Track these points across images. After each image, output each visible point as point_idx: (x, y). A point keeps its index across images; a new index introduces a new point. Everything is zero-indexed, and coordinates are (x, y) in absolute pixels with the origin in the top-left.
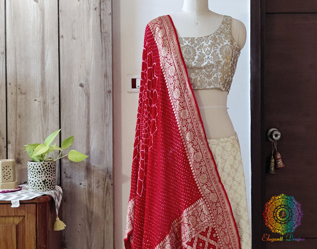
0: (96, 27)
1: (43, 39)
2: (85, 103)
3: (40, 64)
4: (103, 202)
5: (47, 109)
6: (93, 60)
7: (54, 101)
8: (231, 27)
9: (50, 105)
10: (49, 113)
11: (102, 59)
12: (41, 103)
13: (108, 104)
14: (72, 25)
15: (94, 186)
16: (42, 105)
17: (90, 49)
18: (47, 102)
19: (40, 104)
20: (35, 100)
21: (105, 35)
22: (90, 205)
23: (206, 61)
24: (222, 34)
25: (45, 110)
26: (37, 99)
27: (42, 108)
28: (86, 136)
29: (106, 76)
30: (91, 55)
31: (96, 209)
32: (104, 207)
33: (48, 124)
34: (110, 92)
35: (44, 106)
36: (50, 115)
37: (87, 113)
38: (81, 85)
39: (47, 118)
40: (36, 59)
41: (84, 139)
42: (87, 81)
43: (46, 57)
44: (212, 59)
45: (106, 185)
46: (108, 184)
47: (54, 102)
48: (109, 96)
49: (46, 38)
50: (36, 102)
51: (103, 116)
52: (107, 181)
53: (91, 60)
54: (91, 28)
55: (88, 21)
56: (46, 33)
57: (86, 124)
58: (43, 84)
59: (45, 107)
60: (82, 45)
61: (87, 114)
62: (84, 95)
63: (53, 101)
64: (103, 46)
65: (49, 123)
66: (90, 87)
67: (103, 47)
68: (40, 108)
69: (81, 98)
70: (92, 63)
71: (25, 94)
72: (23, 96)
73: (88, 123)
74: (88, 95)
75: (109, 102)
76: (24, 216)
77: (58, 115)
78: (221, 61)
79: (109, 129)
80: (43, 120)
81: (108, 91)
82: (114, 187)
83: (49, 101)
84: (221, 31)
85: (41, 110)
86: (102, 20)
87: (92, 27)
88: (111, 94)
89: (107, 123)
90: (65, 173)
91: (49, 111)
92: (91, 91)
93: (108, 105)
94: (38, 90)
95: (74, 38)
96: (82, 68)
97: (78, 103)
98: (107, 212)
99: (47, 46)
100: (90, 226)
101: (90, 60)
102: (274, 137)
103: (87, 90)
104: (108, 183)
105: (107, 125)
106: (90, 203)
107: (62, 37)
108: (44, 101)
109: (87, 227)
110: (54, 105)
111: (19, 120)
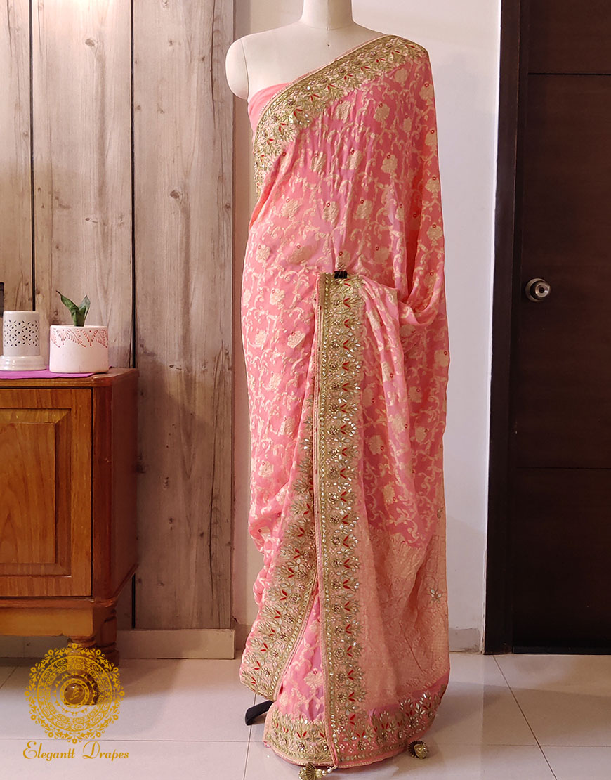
0: (203, 92)
1: (102, 111)
2: (180, 226)
3: (96, 156)
4: (213, 398)
5: (110, 235)
6: (197, 151)
7: (123, 221)
9: (114, 229)
10: (114, 242)
11: (214, 150)
12: (99, 224)
13: (225, 228)
14: (158, 87)
15: (197, 370)
16: (99, 228)
17: (191, 130)
18: (110, 222)
19: (97, 226)
20: (87, 219)
21: (220, 105)
22: (189, 402)
25: (106, 237)
26: (91, 217)
27: (99, 233)
28: (182, 283)
29: (221, 178)
30: (193, 141)
31: (201, 409)
32: (215, 406)
33: (111, 261)
34: (229, 207)
35: (104, 229)
36: (114, 245)
37: (184, 242)
38: (174, 195)
39: (109, 251)
40: (88, 146)
41: (180, 289)
42: (185, 186)
43: (108, 144)
45: (219, 369)
46: (223, 367)
47: (123, 223)
48: (226, 216)
49: (107, 110)
50: (89, 223)
51: (216, 248)
52: (220, 363)
53: (194, 150)
54: (194, 93)
55: (189, 80)
56: (107, 100)
57: (182, 262)
59: (106, 231)
60: (176, 122)
61: (184, 245)
62: (180, 212)
63: (120, 222)
64: (217, 124)
65: (114, 260)
66: (190, 197)
67: (217, 127)
68: (97, 232)
69: (173, 217)
70: (196, 156)
71: (68, 207)
72: (65, 212)
73: (187, 261)
74: (186, 212)
75: (227, 226)
76: (70, 410)
77: (131, 246)
79: (226, 273)
80: (102, 254)
81: (224, 205)
82: (234, 373)
83: (113, 222)
85: (97, 235)
86: (215, 80)
87: (196, 92)
88: (230, 211)
89: (223, 261)
90: (142, 346)
91: (114, 239)
92: (192, 206)
93: (225, 230)
94: (92, 200)
95: (162, 111)
96: (176, 163)
97: (167, 225)
98: (221, 414)
99: (110, 124)
100: (188, 436)
101: (192, 149)
102: (537, 292)
103: (184, 203)
104: (222, 365)
105: (222, 266)
106: (189, 399)
107: (139, 108)
108: (103, 221)
109: (183, 440)
110: (123, 229)
111: (56, 253)
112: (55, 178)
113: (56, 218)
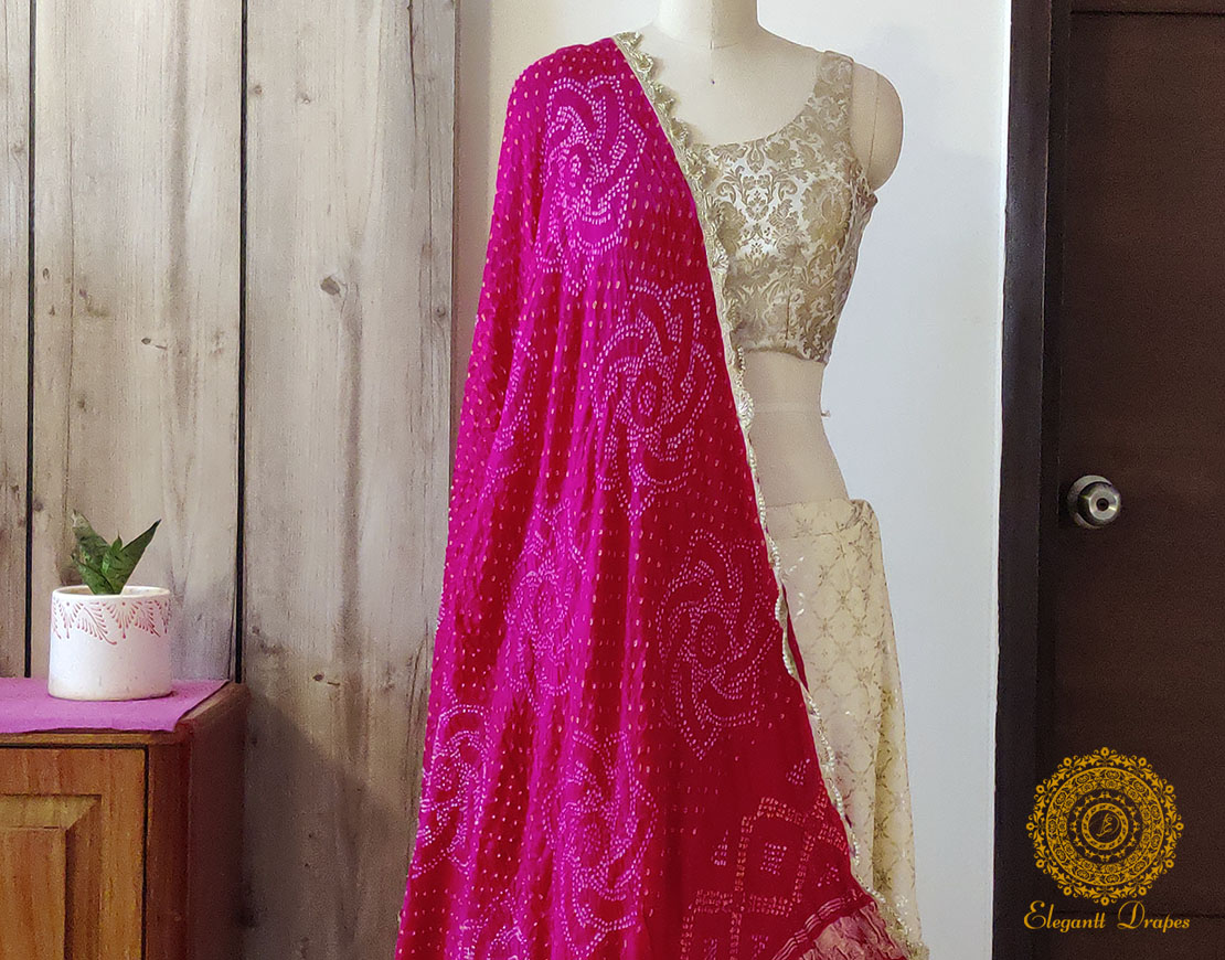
0: (392, 55)
1: (181, 97)
2: (340, 357)
3: (167, 200)
5: (192, 377)
6: (378, 187)
7: (220, 346)
8: (849, 108)
9: (202, 363)
10: (201, 393)
11: (413, 186)
12: (170, 352)
13: (435, 362)
14: (298, 44)
15: (373, 688)
16: (170, 360)
17: (365, 139)
18: (193, 348)
19: (165, 357)
20: (146, 341)
21: (428, 87)
22: (353, 761)
23: (745, 243)
24: (812, 136)
25: (184, 384)
26: (155, 336)
27: (170, 372)
28: (343, 486)
29: (427, 250)
31: (378, 777)
33: (195, 436)
34: (442, 315)
35: (180, 364)
36: (201, 401)
37: (349, 394)
38: (329, 286)
39: (190, 414)
40: (151, 175)
41: (338, 500)
42: (352, 267)
43: (191, 171)
44: (770, 237)
45: (419, 685)
47: (220, 351)
48: (437, 333)
49: (191, 94)
50: (150, 347)
51: (416, 409)
52: (421, 672)
53: (372, 185)
54: (373, 59)
55: (362, 29)
56: (191, 74)
57: (344, 438)
58: (177, 277)
59: (184, 367)
60: (335, 123)
61: (349, 401)
62: (340, 328)
63: (214, 349)
64: (421, 128)
65: (200, 433)
66: (363, 293)
67: (421, 135)
68: (166, 370)
69: (327, 336)
70: (375, 198)
71: (103, 314)
72: (99, 323)
73: (354, 436)
74: (354, 325)
76: (98, 797)
77: (236, 402)
78: (803, 245)
79: (437, 464)
80: (175, 421)
81: (434, 310)
83: (200, 347)
84: (808, 123)
85: (166, 377)
86: (418, 28)
87: (376, 55)
88: (447, 325)
89: (430, 435)
90: (256, 631)
91: (200, 386)
92: (367, 309)
93: (435, 367)
94: (157, 298)
95: (306, 98)
96: (333, 214)
97: (313, 355)
99: (197, 126)
100: (352, 842)
101: (368, 184)
102: (1093, 510)
103: (350, 305)
105: (428, 447)
106: (353, 754)
107: (258, 90)
108: (179, 343)
109: (340, 849)
110: (221, 363)
111: (78, 419)
112: (79, 249)
113: (79, 338)
